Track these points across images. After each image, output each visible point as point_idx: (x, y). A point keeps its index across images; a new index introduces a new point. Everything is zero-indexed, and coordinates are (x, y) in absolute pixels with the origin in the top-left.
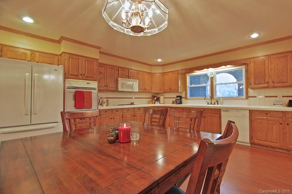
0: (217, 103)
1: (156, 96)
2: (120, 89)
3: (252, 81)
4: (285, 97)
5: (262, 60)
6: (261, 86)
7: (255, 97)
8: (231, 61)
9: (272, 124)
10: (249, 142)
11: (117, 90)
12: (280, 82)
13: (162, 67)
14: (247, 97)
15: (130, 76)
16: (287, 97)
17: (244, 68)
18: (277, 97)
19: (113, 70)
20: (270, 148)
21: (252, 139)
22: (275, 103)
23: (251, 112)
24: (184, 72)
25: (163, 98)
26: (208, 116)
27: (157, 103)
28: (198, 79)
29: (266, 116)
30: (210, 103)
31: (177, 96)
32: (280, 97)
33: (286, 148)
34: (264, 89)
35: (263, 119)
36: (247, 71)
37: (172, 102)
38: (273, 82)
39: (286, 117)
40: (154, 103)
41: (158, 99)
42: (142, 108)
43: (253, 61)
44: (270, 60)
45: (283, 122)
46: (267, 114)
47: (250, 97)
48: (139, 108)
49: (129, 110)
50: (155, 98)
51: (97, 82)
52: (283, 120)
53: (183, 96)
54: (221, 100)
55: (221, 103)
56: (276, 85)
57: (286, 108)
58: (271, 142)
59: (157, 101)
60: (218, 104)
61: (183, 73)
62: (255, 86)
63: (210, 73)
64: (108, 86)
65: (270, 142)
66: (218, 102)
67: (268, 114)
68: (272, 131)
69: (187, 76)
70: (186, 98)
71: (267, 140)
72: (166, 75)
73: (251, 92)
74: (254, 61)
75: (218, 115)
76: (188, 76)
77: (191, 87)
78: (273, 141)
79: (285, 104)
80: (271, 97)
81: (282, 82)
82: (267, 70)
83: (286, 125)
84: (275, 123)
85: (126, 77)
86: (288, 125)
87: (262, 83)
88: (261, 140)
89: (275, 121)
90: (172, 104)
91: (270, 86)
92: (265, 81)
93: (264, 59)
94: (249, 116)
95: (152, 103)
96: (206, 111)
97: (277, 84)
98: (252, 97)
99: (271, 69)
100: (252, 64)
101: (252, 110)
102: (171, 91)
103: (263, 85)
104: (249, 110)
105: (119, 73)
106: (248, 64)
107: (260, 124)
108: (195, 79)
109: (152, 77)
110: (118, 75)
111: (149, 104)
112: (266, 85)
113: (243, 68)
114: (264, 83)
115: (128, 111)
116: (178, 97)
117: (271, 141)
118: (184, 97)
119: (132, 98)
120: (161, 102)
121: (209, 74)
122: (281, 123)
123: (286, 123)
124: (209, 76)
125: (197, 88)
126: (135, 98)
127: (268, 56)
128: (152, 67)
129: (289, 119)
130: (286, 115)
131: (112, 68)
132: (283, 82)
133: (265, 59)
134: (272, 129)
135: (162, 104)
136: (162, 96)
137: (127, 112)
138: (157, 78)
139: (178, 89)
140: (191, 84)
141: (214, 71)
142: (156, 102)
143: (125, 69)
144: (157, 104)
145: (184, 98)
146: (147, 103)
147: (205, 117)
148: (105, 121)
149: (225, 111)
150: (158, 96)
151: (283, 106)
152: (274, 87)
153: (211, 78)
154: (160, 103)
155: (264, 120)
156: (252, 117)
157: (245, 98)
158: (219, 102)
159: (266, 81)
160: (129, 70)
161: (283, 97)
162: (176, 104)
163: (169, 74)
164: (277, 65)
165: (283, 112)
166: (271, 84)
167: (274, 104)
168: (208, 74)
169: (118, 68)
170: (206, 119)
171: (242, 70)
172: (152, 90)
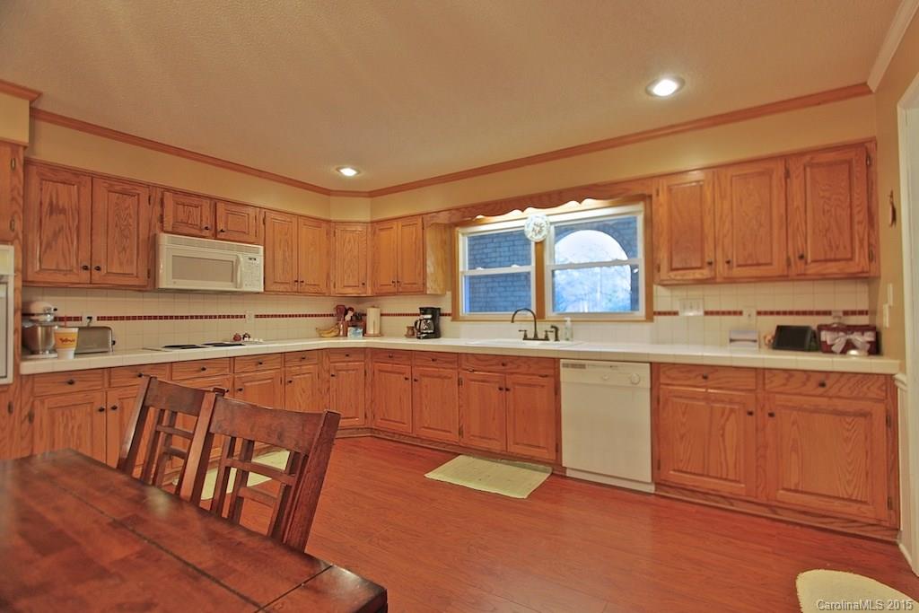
0: (554, 334)
1: (351, 309)
2: (166, 281)
3: (663, 256)
4: (766, 313)
5: (694, 184)
6: (691, 275)
7: (676, 313)
8: (596, 185)
9: (723, 415)
10: (650, 480)
11: (155, 286)
12: (749, 262)
13: (369, 200)
14: (651, 314)
15: (221, 226)
16: (772, 313)
17: (640, 211)
18: (741, 313)
19: (130, 201)
20: (718, 499)
21: (659, 468)
22: (733, 337)
23: (658, 369)
24: (443, 218)
25: (379, 315)
26: (519, 384)
27: (355, 334)
28: (506, 249)
29: (704, 384)
30: (531, 335)
31: (421, 309)
32: (749, 316)
33: (765, 502)
34: (700, 286)
35: (693, 397)
36: (649, 222)
37: (405, 331)
38: (728, 262)
39: (767, 387)
40: (341, 333)
41: (359, 321)
42: (274, 357)
43: (665, 188)
44: (720, 185)
45: (756, 410)
46: (705, 378)
47: (660, 313)
48: (259, 360)
49: (204, 369)
50: (348, 318)
51: (11, 249)
52: (756, 398)
53: (446, 307)
54: (569, 323)
55: (568, 336)
56: (737, 272)
57: (766, 356)
58: (721, 479)
59: (353, 326)
60: (557, 339)
61: (445, 225)
62: (672, 274)
63: (532, 226)
64: (98, 269)
65: (716, 481)
66: (557, 329)
67: (710, 377)
68: (724, 441)
69: (460, 236)
70: (454, 316)
71: (706, 473)
72: (381, 230)
73: (664, 298)
74: (669, 187)
75: (549, 382)
76: (463, 234)
77: (472, 278)
78: (724, 477)
79: (765, 338)
80: (723, 313)
81: (755, 262)
82: (708, 220)
83: (767, 416)
84: (732, 411)
85: (201, 230)
86: (771, 418)
87: (694, 265)
88: (689, 470)
89: (731, 402)
90: (408, 336)
91: (718, 275)
92: (702, 260)
93: (698, 182)
94: (649, 386)
95: (333, 334)
96: (509, 365)
97: (739, 269)
98: (665, 313)
99: (721, 216)
100: (663, 198)
101: (659, 364)
102: (401, 290)
103: (697, 271)
104: (651, 363)
105: (162, 216)
106: (650, 197)
107: (684, 413)
108: (498, 249)
109: (333, 239)
110: (162, 222)
111: (321, 336)
112: (706, 273)
113: (637, 211)
114: (699, 265)
115: (198, 371)
116: (424, 311)
117: (719, 476)
118: (449, 311)
119: (242, 317)
120: (370, 331)
121: (530, 229)
122: (750, 410)
123: (767, 410)
124: (529, 237)
125: (506, 281)
126: (257, 316)
127: (711, 170)
128: (332, 198)
129: (777, 396)
130: (767, 381)
131: (123, 193)
132: (758, 265)
133: (703, 181)
134: (721, 432)
135: (374, 336)
136: (374, 307)
137: (196, 375)
138: (349, 242)
139: (424, 284)
140: (473, 265)
141: (546, 218)
142: (349, 328)
143: (195, 201)
144: (354, 340)
145: (449, 315)
146: (314, 333)
147: (507, 390)
148: (66, 426)
149: (574, 366)
150: (358, 308)
151: (760, 347)
152: (731, 281)
153: (536, 243)
154: (364, 333)
155: (698, 400)
156: (659, 389)
157: (644, 319)
158: (559, 333)
159: (707, 260)
160: (221, 207)
161: (759, 313)
162: (419, 338)
163: (395, 227)
164: (741, 202)
165: (756, 369)
166: (721, 268)
167: (731, 341)
168: (526, 229)
169: (159, 195)
170: (510, 394)
171: (635, 218)
172: (332, 285)
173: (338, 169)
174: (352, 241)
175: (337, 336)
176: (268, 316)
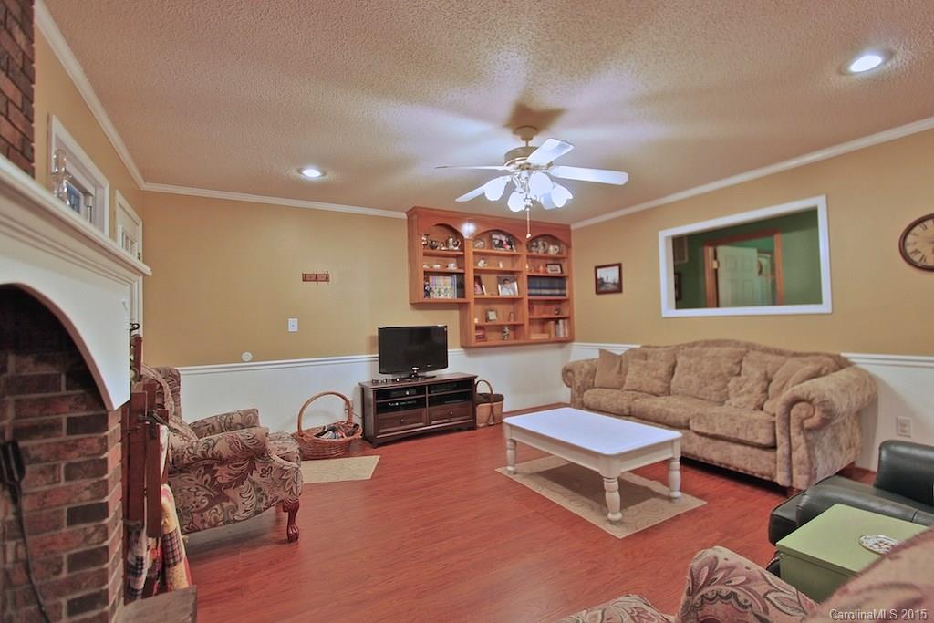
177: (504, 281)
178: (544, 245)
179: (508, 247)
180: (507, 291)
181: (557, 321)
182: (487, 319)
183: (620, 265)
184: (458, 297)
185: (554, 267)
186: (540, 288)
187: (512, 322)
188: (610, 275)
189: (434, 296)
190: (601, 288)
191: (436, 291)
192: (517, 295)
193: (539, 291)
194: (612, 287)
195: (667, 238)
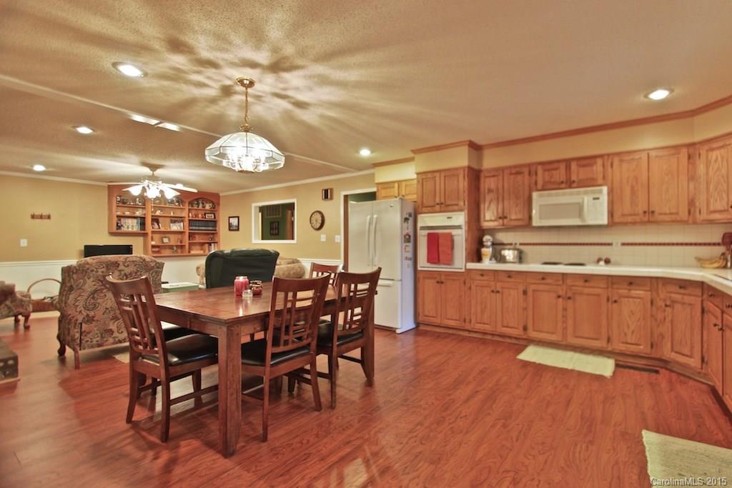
11: (531, 225)
15: (573, 179)
19: (520, 177)
40: (729, 264)
42: (601, 277)
49: (544, 278)
51: (464, 213)
64: (506, 218)
85: (559, 184)
95: (716, 265)
105: (536, 181)
109: (697, 162)
110: (536, 185)
111: (701, 267)
119: (610, 244)
126: (623, 244)
128: (696, 117)
131: (516, 173)
138: (717, 159)
146: (694, 262)
160: (574, 164)
169: (535, 168)
172: (698, 212)
173: (646, 96)
174: (719, 159)
175: (725, 267)
176: (636, 244)
177: (174, 222)
178: (203, 204)
179: (177, 204)
180: (175, 227)
181: (210, 244)
182: (163, 242)
183: (238, 217)
184: (141, 230)
185: (210, 215)
186: (199, 226)
187: (179, 244)
188: (234, 222)
189: (124, 229)
190: (231, 228)
191: (126, 227)
192: (182, 230)
193: (197, 228)
194: (235, 228)
195: (256, 207)
